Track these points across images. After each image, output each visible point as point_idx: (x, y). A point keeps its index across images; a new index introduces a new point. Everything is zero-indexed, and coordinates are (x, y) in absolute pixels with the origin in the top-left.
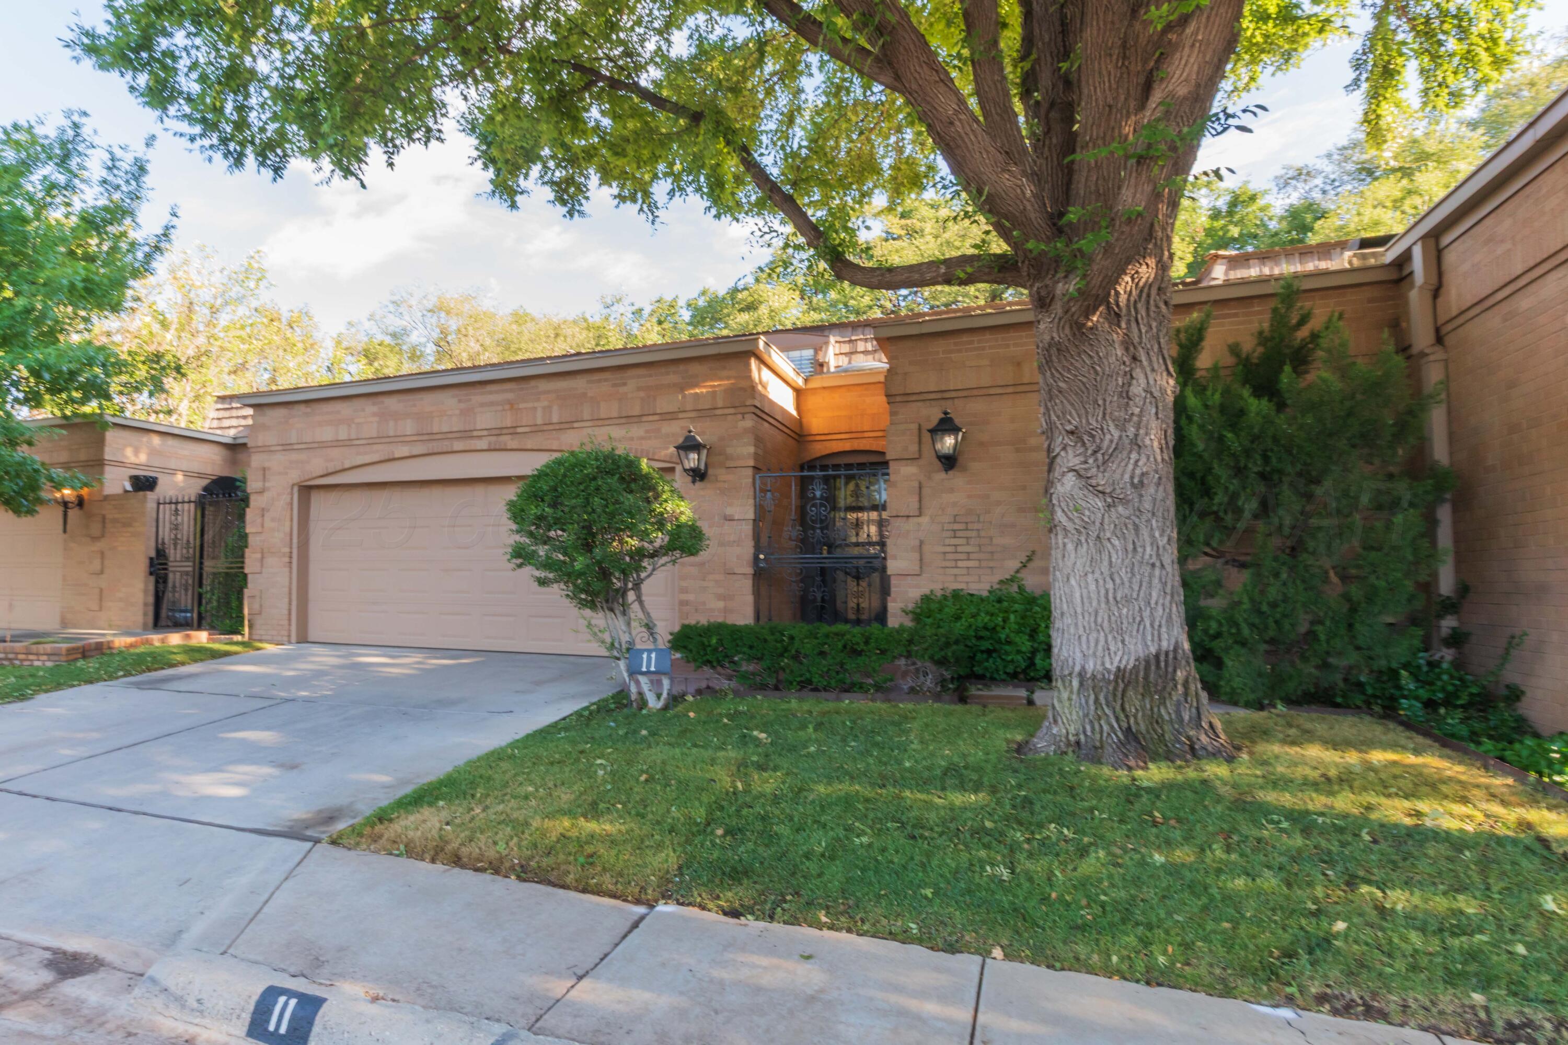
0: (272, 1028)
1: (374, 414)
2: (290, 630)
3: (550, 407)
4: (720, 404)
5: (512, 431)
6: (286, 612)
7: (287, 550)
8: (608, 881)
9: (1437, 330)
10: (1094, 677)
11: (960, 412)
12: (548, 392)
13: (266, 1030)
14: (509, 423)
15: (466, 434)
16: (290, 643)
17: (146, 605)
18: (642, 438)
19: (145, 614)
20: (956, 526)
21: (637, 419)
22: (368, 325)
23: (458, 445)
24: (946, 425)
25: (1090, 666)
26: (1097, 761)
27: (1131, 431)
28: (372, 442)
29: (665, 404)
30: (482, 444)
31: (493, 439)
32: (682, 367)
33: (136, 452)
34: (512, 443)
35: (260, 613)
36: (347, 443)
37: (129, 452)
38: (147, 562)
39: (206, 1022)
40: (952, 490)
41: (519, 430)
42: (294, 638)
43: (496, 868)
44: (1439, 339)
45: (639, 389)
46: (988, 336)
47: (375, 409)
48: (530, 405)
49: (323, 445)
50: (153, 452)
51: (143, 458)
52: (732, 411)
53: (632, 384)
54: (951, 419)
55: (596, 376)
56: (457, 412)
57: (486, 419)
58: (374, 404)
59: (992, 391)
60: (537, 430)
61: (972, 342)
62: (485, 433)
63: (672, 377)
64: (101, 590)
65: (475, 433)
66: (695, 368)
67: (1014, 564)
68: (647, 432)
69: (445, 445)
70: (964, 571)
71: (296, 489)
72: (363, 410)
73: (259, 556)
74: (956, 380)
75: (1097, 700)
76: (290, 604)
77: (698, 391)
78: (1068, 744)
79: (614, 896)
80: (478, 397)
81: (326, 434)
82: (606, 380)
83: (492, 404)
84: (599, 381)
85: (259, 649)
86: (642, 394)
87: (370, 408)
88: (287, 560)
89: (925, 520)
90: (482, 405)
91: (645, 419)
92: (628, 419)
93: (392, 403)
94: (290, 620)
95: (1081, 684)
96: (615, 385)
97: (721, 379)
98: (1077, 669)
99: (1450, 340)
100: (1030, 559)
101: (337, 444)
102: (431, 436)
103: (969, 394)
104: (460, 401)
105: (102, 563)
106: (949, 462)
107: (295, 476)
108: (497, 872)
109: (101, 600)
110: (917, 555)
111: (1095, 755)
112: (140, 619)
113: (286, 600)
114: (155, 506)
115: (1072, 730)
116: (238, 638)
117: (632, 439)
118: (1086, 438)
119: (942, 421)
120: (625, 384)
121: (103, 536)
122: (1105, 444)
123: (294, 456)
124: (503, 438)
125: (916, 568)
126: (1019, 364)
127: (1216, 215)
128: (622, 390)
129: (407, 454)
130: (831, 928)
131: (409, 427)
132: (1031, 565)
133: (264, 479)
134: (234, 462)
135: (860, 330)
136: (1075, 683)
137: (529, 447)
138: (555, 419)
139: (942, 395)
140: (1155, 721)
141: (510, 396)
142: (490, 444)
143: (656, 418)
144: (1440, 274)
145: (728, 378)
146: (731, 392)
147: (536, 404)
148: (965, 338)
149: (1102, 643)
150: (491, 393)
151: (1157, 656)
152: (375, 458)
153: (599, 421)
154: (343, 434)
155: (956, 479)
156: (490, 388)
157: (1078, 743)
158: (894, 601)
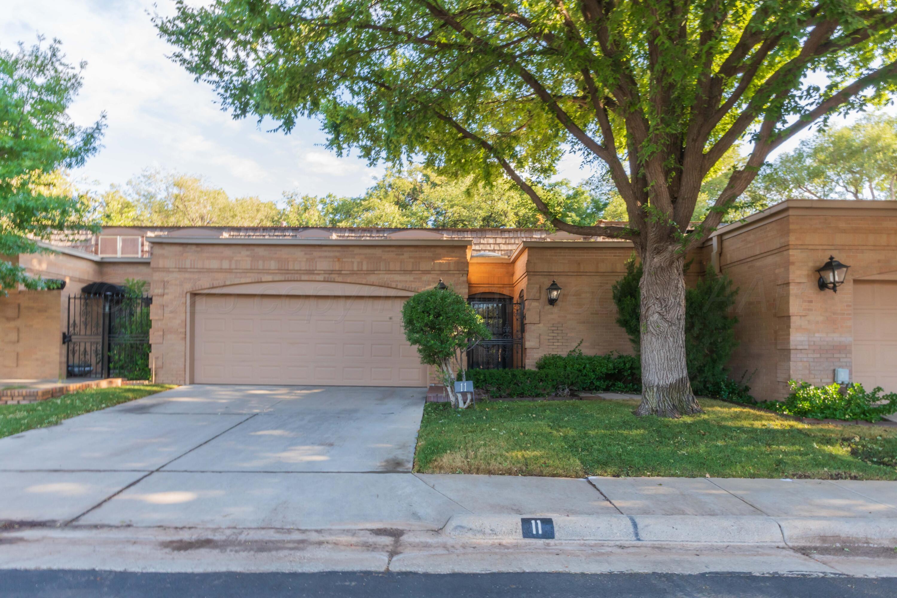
0: (534, 532)
1: (248, 256)
2: (185, 377)
3: (362, 263)
4: (452, 268)
5: (339, 273)
6: (183, 366)
7: (184, 330)
8: (561, 471)
9: (720, 267)
10: (662, 387)
11: (559, 280)
12: (360, 254)
13: (533, 534)
14: (337, 268)
15: (310, 272)
16: (185, 384)
17: (60, 363)
18: (412, 281)
19: (61, 369)
20: (553, 328)
21: (410, 272)
22: (125, 188)
23: (304, 277)
24: (554, 286)
25: (661, 383)
26: (665, 416)
27: (678, 299)
28: (246, 271)
29: (425, 266)
30: (321, 278)
31: (327, 276)
32: (432, 249)
33: (40, 262)
34: (340, 279)
35: (162, 367)
36: (229, 271)
37: (35, 262)
38: (61, 336)
39: (500, 537)
40: (552, 313)
41: (343, 272)
42: (188, 381)
43: (509, 472)
44: (721, 271)
45: (410, 257)
46: (567, 251)
47: (248, 253)
48: (350, 260)
49: (210, 271)
50: (50, 264)
51: (44, 267)
52: (458, 272)
53: (407, 254)
54: (556, 284)
55: (387, 249)
56: (305, 259)
57: (323, 265)
58: (247, 250)
59: (569, 274)
60: (353, 273)
61: (560, 253)
62: (322, 272)
63: (428, 253)
64: (18, 354)
65: (316, 272)
66: (439, 251)
67: (575, 344)
68: (414, 278)
69: (297, 277)
70: (556, 347)
71: (188, 296)
72: (240, 253)
73: (161, 333)
74: (555, 268)
75: (663, 395)
76: (185, 362)
77: (441, 261)
78: (653, 410)
79: (566, 476)
80: (317, 253)
81: (214, 264)
82: (392, 251)
83: (326, 257)
84: (389, 251)
85: (170, 388)
86: (412, 260)
87: (245, 252)
88: (184, 336)
89: (541, 325)
90: (320, 257)
91: (413, 272)
92: (405, 272)
93: (261, 251)
94: (185, 371)
95: (658, 389)
96: (397, 255)
97: (452, 257)
98: (656, 384)
99: (723, 271)
100: (581, 342)
101: (221, 270)
102: (287, 271)
103: (560, 274)
104: (306, 254)
105: (18, 335)
106: (552, 302)
107: (188, 287)
108: (510, 474)
109: (17, 359)
110: (538, 340)
111: (664, 414)
112: (57, 371)
113: (183, 360)
114: (67, 300)
115: (654, 406)
116: (147, 382)
117: (406, 281)
118: (662, 301)
119: (552, 285)
120: (403, 255)
121: (18, 317)
122: (670, 304)
123: (187, 275)
124: (333, 276)
125: (537, 345)
126: (579, 264)
127: (568, 198)
128: (401, 257)
129: (271, 280)
130: (652, 476)
131: (273, 265)
132: (581, 345)
133: (164, 288)
134: (101, 273)
135: (456, 233)
136: (655, 389)
137: (348, 281)
138: (365, 268)
139: (549, 274)
140: (680, 401)
141: (337, 254)
142: (324, 278)
143: (420, 272)
144: (722, 249)
145: (456, 257)
146: (457, 263)
147: (353, 260)
148: (558, 251)
149: (665, 375)
150: (325, 251)
151: (682, 379)
152: (248, 280)
153: (389, 271)
154: (226, 265)
155: (555, 309)
156: (324, 249)
157: (657, 410)
158: (529, 359)
